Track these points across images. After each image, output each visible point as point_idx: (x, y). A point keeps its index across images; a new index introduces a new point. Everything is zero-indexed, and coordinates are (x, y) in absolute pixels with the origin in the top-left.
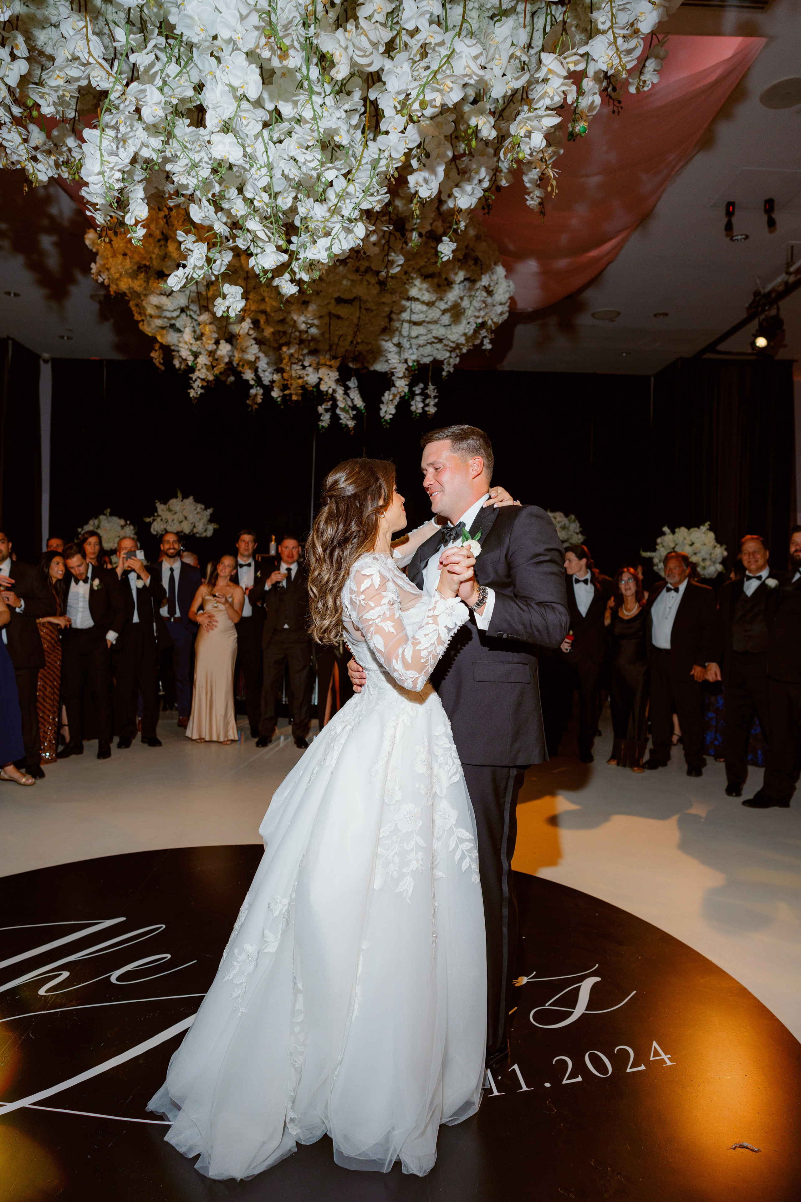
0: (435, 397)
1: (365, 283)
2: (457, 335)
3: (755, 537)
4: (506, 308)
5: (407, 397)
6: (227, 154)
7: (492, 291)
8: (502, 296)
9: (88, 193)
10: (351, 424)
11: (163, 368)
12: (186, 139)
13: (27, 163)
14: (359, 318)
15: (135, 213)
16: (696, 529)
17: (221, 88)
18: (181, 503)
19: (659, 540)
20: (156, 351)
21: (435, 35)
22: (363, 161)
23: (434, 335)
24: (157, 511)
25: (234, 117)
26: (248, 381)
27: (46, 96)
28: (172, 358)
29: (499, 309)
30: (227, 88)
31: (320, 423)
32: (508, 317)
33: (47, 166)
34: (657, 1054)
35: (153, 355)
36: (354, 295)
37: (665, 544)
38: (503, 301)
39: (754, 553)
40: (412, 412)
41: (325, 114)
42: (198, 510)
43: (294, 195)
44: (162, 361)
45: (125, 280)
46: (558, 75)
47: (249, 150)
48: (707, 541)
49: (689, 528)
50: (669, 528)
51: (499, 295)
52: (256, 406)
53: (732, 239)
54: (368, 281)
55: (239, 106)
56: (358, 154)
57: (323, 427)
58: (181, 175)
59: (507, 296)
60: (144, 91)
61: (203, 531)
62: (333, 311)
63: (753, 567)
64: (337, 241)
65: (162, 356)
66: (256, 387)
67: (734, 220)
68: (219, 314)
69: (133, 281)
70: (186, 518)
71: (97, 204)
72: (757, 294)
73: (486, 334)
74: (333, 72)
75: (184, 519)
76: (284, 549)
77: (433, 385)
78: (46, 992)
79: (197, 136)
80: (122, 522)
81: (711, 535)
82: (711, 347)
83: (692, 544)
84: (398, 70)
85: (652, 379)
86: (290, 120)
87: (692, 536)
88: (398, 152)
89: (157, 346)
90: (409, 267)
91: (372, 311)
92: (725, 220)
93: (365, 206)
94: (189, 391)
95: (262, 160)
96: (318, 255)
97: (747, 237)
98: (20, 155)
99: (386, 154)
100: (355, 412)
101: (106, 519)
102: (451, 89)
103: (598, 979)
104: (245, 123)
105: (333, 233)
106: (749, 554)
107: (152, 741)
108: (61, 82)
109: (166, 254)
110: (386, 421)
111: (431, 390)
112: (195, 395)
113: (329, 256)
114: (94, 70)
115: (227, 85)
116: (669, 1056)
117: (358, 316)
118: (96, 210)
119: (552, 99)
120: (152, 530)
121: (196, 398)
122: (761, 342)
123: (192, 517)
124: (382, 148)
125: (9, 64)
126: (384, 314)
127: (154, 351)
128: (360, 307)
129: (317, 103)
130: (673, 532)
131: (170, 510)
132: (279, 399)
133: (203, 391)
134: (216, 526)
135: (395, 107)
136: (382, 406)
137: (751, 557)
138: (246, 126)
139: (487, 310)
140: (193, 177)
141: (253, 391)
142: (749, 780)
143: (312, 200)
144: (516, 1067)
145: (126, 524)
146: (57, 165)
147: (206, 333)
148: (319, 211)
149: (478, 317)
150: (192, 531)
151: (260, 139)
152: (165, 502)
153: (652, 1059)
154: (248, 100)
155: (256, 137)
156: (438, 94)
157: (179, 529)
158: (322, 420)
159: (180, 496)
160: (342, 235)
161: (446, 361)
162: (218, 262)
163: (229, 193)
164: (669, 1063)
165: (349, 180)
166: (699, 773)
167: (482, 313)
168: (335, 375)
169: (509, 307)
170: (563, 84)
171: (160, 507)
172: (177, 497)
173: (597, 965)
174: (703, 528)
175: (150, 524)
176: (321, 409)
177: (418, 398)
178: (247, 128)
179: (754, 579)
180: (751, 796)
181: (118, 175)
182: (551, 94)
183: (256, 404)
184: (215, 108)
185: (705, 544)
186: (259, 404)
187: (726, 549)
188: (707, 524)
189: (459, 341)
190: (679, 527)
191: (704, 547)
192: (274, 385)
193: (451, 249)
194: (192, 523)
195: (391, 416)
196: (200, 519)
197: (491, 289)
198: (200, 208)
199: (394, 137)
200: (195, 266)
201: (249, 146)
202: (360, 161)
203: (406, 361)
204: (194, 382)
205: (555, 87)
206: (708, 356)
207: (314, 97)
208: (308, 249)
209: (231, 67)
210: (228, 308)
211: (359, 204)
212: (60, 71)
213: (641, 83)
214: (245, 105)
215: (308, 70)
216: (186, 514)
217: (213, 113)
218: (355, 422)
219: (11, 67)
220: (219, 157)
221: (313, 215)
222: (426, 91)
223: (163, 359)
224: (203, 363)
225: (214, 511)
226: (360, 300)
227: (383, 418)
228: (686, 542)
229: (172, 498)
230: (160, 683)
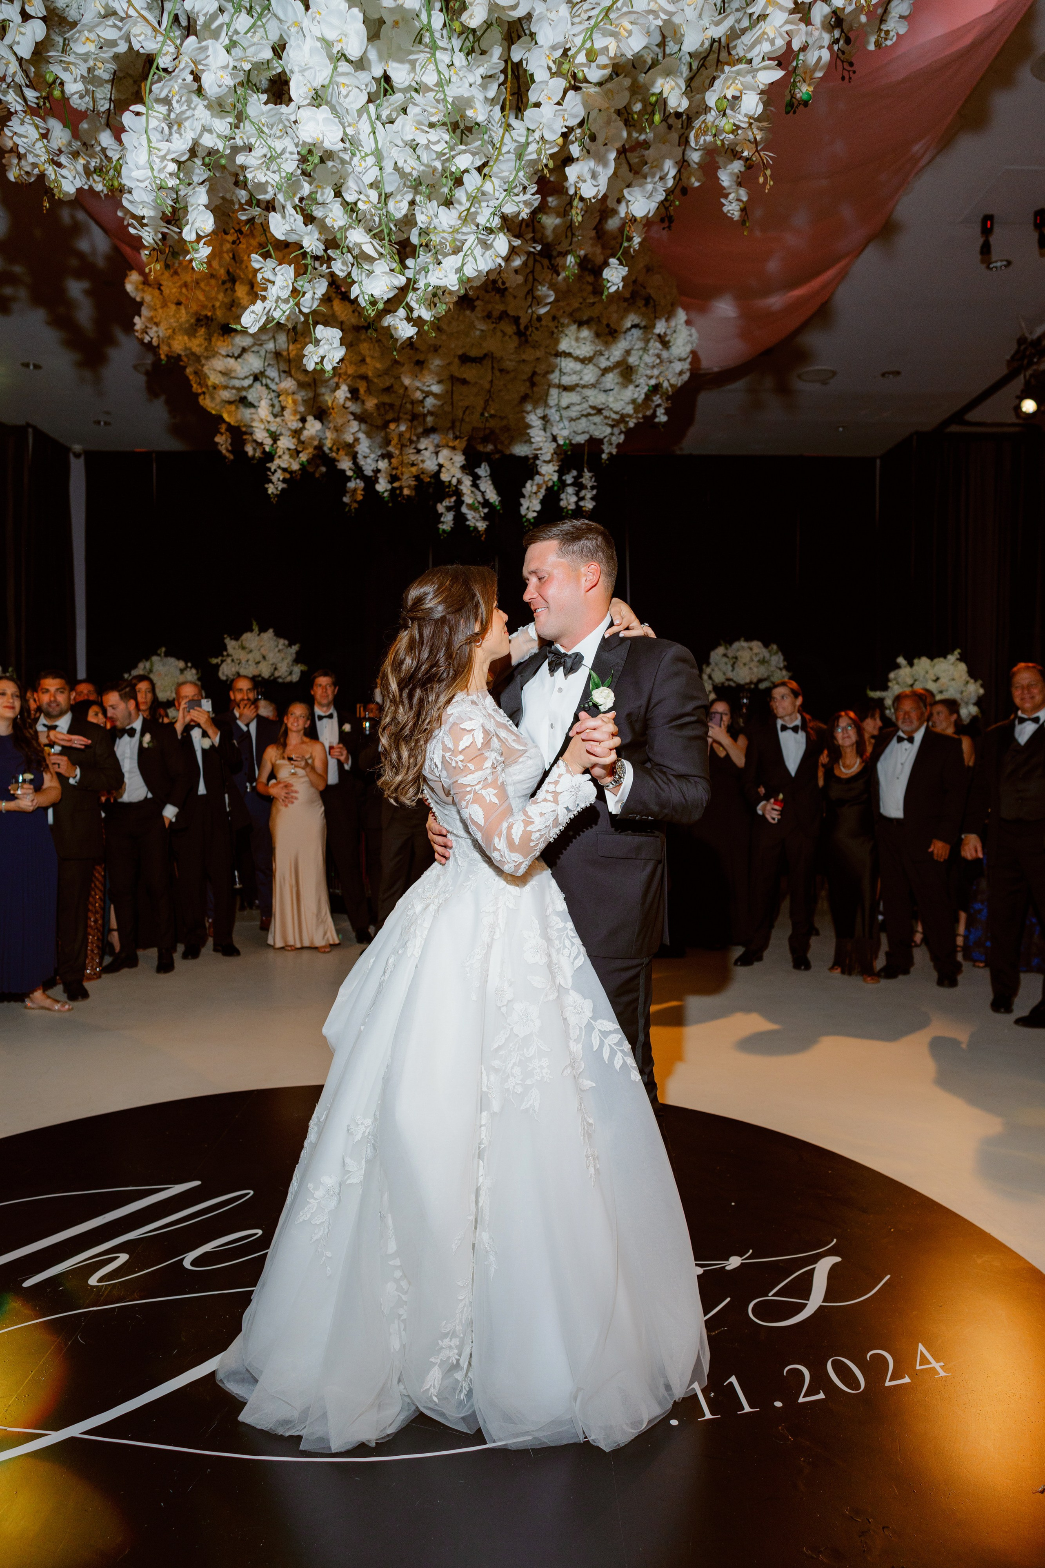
0: (593, 488)
1: (499, 334)
2: (622, 403)
3: (1030, 665)
4: (686, 366)
5: (556, 488)
6: (321, 136)
7: (669, 342)
8: (682, 349)
9: (131, 202)
10: (482, 526)
11: (232, 457)
12: (263, 121)
13: (47, 165)
14: (492, 381)
15: (197, 225)
16: (942, 659)
17: (310, 43)
18: (257, 638)
19: (892, 675)
20: (222, 434)
22: (505, 149)
23: (591, 403)
24: (226, 650)
25: (329, 85)
26: (344, 471)
27: (72, 67)
28: (243, 443)
29: (678, 366)
30: (319, 44)
31: (440, 526)
32: (690, 378)
33: (74, 173)
34: (924, 1361)
35: (218, 439)
36: (485, 351)
37: (900, 680)
38: (684, 355)
39: (1029, 687)
40: (563, 508)
41: (454, 79)
42: (280, 647)
43: (409, 197)
44: (230, 448)
45: (180, 338)
46: (781, 8)
47: (350, 131)
48: (956, 675)
49: (932, 658)
50: (905, 659)
51: (678, 347)
52: (355, 505)
53: (988, 268)
54: (502, 331)
55: (335, 68)
56: (497, 140)
57: (444, 530)
58: (258, 169)
59: (688, 349)
60: (206, 48)
61: (287, 674)
62: (456, 374)
63: (1028, 705)
64: (470, 258)
65: (229, 441)
66: (355, 479)
67: (992, 239)
68: (310, 367)
69: (190, 339)
70: (264, 657)
71: (143, 217)
72: (1021, 341)
73: (659, 401)
74: (465, 17)
75: (261, 659)
77: (589, 471)
78: (98, 1281)
79: (278, 117)
80: (181, 664)
81: (963, 667)
82: (958, 417)
83: (937, 679)
84: (552, 15)
85: (878, 461)
86: (405, 90)
87: (936, 668)
88: (553, 131)
89: (223, 428)
90: (558, 310)
91: (508, 372)
92: (981, 241)
93: (509, 209)
94: (266, 486)
95: (368, 145)
96: (444, 279)
97: (1009, 263)
98: (37, 156)
99: (537, 135)
100: (486, 510)
101: (161, 661)
102: (630, 33)
103: (838, 1259)
104: (344, 91)
105: (465, 248)
106: (1023, 688)
107: (228, 949)
108: (91, 47)
109: (233, 301)
110: (528, 520)
111: (587, 478)
112: (275, 492)
113: (461, 281)
114: (135, 24)
115: (318, 39)
116: (942, 1364)
117: (490, 378)
118: (143, 225)
119: (772, 42)
120: (220, 674)
121: (277, 495)
122: (1029, 406)
123: (272, 657)
124: (531, 128)
125: (19, 26)
126: (525, 377)
127: (219, 435)
128: (493, 368)
129: (443, 61)
130: (911, 664)
131: (243, 648)
132: (386, 494)
133: (285, 486)
134: (304, 668)
135: (550, 69)
136: (522, 501)
137: (1026, 692)
138: (346, 96)
139: (662, 368)
140: (274, 172)
141: (351, 485)
142: (1022, 992)
143: (435, 203)
144: (733, 1379)
145: (187, 667)
146: (88, 173)
147: (288, 406)
148: (446, 219)
149: (651, 377)
150: (273, 674)
151: (365, 116)
152: (237, 638)
153: (918, 1367)
154: (348, 60)
155: (360, 112)
156: (611, 39)
157: (256, 673)
158: (443, 522)
159: (256, 628)
160: (478, 251)
161: (606, 440)
162: (308, 296)
163: (323, 194)
164: (942, 1373)
165: (485, 175)
166: (953, 983)
167: (656, 372)
168: (460, 459)
169: (691, 363)
170: (787, 22)
171: (231, 644)
172: (252, 631)
173: (835, 1240)
174: (952, 658)
175: (218, 666)
176: (441, 508)
177: (570, 490)
178: (347, 100)
179: (1029, 722)
180: (1025, 1013)
181: (173, 167)
182: (772, 36)
183: (356, 501)
184: (302, 71)
185: (953, 680)
186: (359, 502)
187: (982, 686)
188: (957, 653)
189: (624, 412)
190: (919, 658)
191: (953, 683)
192: (379, 475)
193: (621, 276)
194: (272, 665)
195: (535, 514)
196: (283, 659)
197: (667, 339)
198: (284, 217)
199: (548, 110)
200: (279, 298)
201: (349, 125)
202: (500, 149)
203: (554, 439)
204: (273, 473)
205: (778, 25)
206: (954, 428)
207: (438, 54)
208: (430, 272)
209: (323, 13)
210: (323, 358)
211: (500, 206)
212: (90, 31)
213: (883, 35)
214: (343, 66)
215: (429, 16)
216: (264, 653)
217: (301, 78)
218: (487, 523)
219: (22, 30)
220: (309, 140)
221: (438, 225)
222: (594, 36)
223: (231, 444)
224: (284, 447)
225: (301, 648)
226: (493, 358)
227: (525, 516)
228: (927, 676)
229: (246, 631)
230: (236, 873)
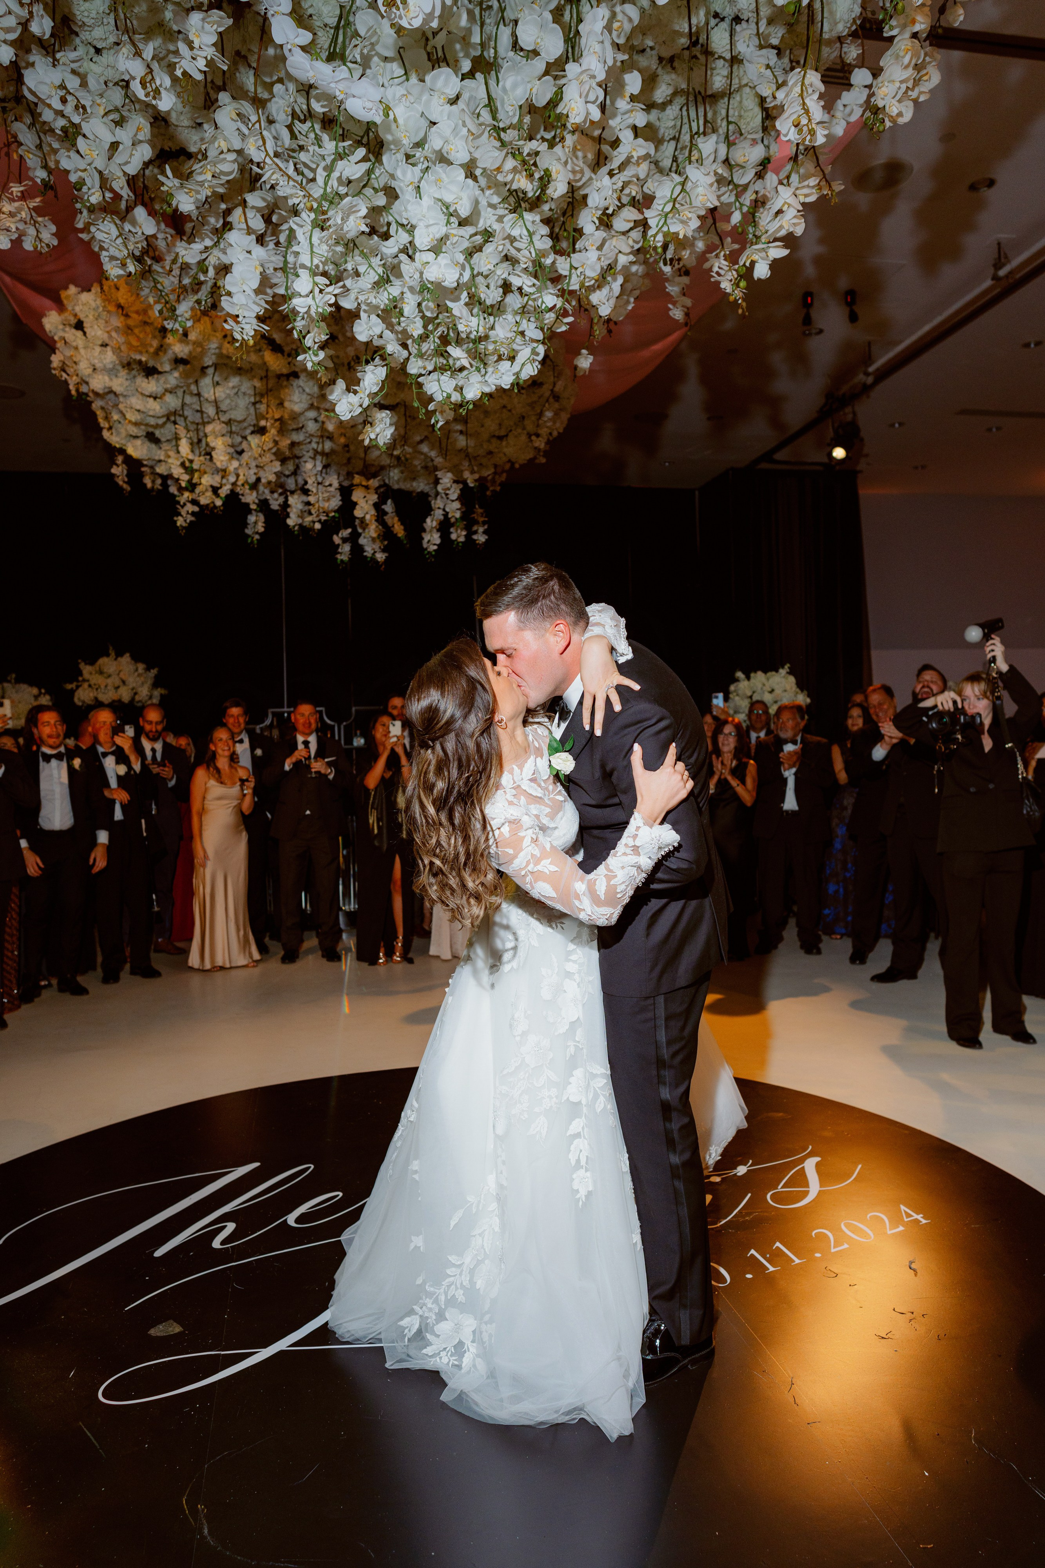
0: (484, 523)
4: (568, 416)
6: (441, 276)
10: (381, 557)
11: (129, 489)
16: (774, 673)
17: (428, 202)
18: (115, 663)
20: (118, 466)
21: (637, 149)
24: (81, 674)
25: (445, 236)
26: (246, 505)
28: (142, 475)
30: (434, 203)
31: (339, 557)
34: (909, 1214)
35: (114, 470)
36: (398, 400)
37: (740, 692)
40: (453, 541)
42: (140, 671)
44: (126, 479)
48: (788, 688)
49: (765, 672)
50: (744, 673)
52: (257, 537)
53: (803, 334)
57: (342, 560)
61: (147, 698)
65: (125, 472)
67: (812, 313)
68: (367, 445)
69: (111, 378)
70: (124, 682)
72: (830, 396)
75: (121, 684)
76: (298, 717)
77: (480, 507)
78: (221, 1245)
80: (35, 691)
81: (792, 679)
82: (767, 456)
83: (772, 691)
85: (697, 493)
87: (771, 681)
88: (594, 270)
89: (120, 459)
92: (803, 312)
94: (175, 518)
97: (822, 332)
100: (386, 543)
101: (14, 687)
103: (818, 1158)
107: (149, 973)
110: (429, 553)
111: (479, 514)
112: (184, 525)
116: (922, 1215)
120: (76, 700)
121: (184, 528)
122: (839, 453)
123: (132, 681)
127: (115, 467)
130: (748, 678)
131: (101, 672)
132: (296, 528)
133: (193, 519)
134: (163, 692)
136: (424, 535)
141: (252, 519)
144: (778, 1244)
145: (40, 693)
147: (218, 447)
150: (133, 699)
152: (92, 662)
153: (905, 1220)
157: (116, 698)
158: (341, 553)
159: (113, 654)
164: (924, 1222)
168: (373, 498)
170: (795, 217)
171: (87, 670)
172: (108, 655)
173: (811, 1146)
174: (783, 672)
175: (72, 692)
176: (336, 539)
177: (462, 524)
183: (257, 533)
185: (785, 691)
186: (260, 534)
187: (809, 696)
188: (787, 666)
190: (755, 672)
191: (785, 694)
192: (288, 510)
193: (588, 363)
194: (133, 689)
195: (435, 547)
196: (143, 684)
198: (368, 324)
204: (183, 507)
206: (764, 466)
209: (446, 181)
214: (456, 221)
216: (124, 678)
218: (386, 555)
220: (432, 279)
223: (127, 476)
224: (208, 484)
225: (158, 671)
226: (405, 406)
227: (426, 549)
228: (765, 688)
229: (102, 656)
230: (154, 897)
